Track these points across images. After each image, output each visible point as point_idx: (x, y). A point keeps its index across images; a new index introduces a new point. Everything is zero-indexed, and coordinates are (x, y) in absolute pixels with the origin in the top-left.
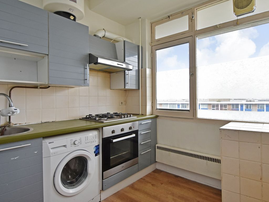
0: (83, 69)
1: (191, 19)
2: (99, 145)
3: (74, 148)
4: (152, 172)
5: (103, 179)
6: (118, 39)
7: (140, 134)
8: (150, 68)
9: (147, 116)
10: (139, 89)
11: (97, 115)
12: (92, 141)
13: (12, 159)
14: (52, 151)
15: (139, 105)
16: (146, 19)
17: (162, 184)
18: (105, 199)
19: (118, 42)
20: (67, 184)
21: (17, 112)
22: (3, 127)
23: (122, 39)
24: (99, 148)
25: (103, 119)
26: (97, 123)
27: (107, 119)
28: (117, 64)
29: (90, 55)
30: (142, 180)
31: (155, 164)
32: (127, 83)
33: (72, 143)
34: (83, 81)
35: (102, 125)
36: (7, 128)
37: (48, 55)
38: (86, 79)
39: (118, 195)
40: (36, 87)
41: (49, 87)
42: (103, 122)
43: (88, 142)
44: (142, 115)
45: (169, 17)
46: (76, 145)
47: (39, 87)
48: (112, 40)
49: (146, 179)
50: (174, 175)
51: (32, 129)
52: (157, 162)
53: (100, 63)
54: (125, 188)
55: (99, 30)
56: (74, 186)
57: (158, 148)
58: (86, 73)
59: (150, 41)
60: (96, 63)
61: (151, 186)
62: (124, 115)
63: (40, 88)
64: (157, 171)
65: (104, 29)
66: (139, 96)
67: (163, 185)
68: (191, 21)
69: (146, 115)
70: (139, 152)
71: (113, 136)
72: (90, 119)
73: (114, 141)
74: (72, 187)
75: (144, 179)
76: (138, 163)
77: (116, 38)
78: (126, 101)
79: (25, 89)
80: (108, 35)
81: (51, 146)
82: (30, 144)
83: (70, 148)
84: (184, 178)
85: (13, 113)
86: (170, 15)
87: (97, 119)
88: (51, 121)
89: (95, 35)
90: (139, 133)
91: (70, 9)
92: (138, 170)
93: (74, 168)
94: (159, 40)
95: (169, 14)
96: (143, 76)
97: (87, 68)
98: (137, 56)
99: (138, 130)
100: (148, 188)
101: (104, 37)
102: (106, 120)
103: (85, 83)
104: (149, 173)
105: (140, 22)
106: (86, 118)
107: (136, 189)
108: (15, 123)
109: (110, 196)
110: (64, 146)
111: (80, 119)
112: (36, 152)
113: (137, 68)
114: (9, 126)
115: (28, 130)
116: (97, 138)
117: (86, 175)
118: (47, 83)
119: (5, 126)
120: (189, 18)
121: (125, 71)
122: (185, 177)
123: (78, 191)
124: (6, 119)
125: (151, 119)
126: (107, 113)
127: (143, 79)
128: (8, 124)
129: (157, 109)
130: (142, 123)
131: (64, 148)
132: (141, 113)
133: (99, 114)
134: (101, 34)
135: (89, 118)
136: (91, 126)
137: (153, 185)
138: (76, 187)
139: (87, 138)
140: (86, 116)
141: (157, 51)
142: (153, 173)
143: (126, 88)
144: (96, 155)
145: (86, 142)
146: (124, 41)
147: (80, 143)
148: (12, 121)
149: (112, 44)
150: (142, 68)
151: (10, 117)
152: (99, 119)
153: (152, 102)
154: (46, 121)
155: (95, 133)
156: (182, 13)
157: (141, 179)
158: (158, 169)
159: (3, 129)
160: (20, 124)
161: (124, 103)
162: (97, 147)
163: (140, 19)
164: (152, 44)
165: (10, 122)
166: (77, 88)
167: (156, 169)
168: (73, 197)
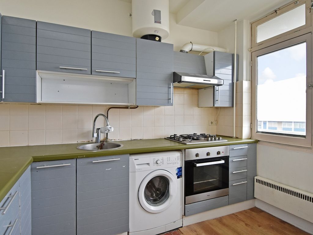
0: (166, 89)
1: (310, 9)
2: (181, 168)
3: (156, 167)
4: (249, 209)
5: (185, 204)
6: (207, 51)
7: (231, 161)
8: (248, 79)
9: (243, 140)
10: (233, 106)
11: (181, 136)
12: (174, 162)
13: (106, 169)
14: (137, 167)
15: (233, 126)
16: (244, 20)
17: (259, 226)
18: (187, 226)
19: (208, 53)
20: (150, 201)
21: (111, 130)
22: (102, 142)
23: (212, 49)
24: (181, 171)
25: (187, 140)
26: (181, 144)
27: (191, 140)
28: (204, 80)
29: (174, 73)
30: (233, 216)
31: (253, 200)
32: (217, 100)
33: (155, 162)
34: (167, 101)
35: (184, 146)
36: (105, 143)
37: (136, 78)
38: (170, 99)
39: (202, 225)
40: (127, 107)
41: (138, 107)
42: (185, 144)
43: (170, 162)
44: (237, 138)
45: (276, 11)
46: (158, 165)
47: (129, 108)
48: (201, 52)
49: (239, 216)
50: (280, 219)
51: (122, 146)
52: (256, 199)
53: (183, 82)
54: (212, 220)
55: (185, 45)
56: (156, 204)
57: (258, 181)
58: (170, 93)
59: (249, 46)
60: (180, 81)
61: (244, 225)
62: (211, 137)
63: (131, 108)
64: (255, 210)
65: (191, 42)
66: (233, 115)
67: (260, 228)
68: (310, 12)
69: (241, 139)
70: (229, 182)
71: (197, 160)
72: (175, 139)
73: (198, 165)
74: (155, 205)
75: (237, 216)
76: (228, 195)
77: (205, 49)
78: (217, 121)
79: (119, 109)
80: (196, 47)
81: (136, 162)
82: (120, 159)
83: (153, 167)
84: (294, 226)
85: (109, 130)
86: (278, 9)
87: (181, 139)
88: (139, 138)
89: (181, 51)
90: (230, 159)
91: (155, 31)
92: (229, 204)
93: (158, 187)
94: (261, 43)
95: (275, 9)
96: (239, 90)
97: (171, 88)
98: (230, 67)
99: (229, 156)
100: (240, 227)
101: (191, 51)
102: (190, 142)
103: (168, 102)
104: (245, 210)
105: (236, 25)
106: (171, 138)
107: (224, 224)
108: (111, 139)
109: (193, 224)
110: (148, 164)
111: (165, 139)
112: (124, 166)
113: (231, 82)
114: (106, 141)
115: (119, 146)
116: (180, 160)
117: (168, 196)
118: (135, 105)
119: (103, 141)
120: (306, 8)
121: (214, 87)
122: (296, 226)
123: (159, 210)
124: (105, 135)
125: (248, 144)
126: (194, 134)
127: (239, 94)
128: (106, 140)
129: (257, 132)
130: (234, 148)
131: (147, 166)
132: (235, 136)
133: (184, 135)
134: (187, 49)
135: (173, 138)
136: (174, 147)
137: (246, 225)
138: (158, 206)
139: (169, 159)
140: (171, 136)
141: (259, 58)
142: (249, 211)
143: (215, 106)
144: (178, 177)
145: (168, 163)
146: (214, 52)
147: (163, 163)
148: (108, 137)
149: (200, 57)
150: (237, 80)
151: (107, 134)
152: (183, 140)
153: (251, 123)
154: (135, 139)
155: (177, 154)
156: (296, 3)
157: (233, 214)
158: (258, 207)
159: (102, 143)
160: (114, 140)
161: (214, 123)
162: (180, 169)
163: (236, 22)
164: (252, 50)
165: (107, 138)
166: (162, 108)
167: (255, 207)
168: (155, 215)
